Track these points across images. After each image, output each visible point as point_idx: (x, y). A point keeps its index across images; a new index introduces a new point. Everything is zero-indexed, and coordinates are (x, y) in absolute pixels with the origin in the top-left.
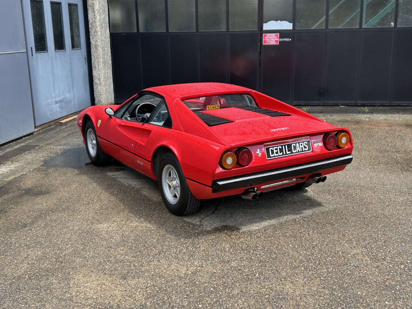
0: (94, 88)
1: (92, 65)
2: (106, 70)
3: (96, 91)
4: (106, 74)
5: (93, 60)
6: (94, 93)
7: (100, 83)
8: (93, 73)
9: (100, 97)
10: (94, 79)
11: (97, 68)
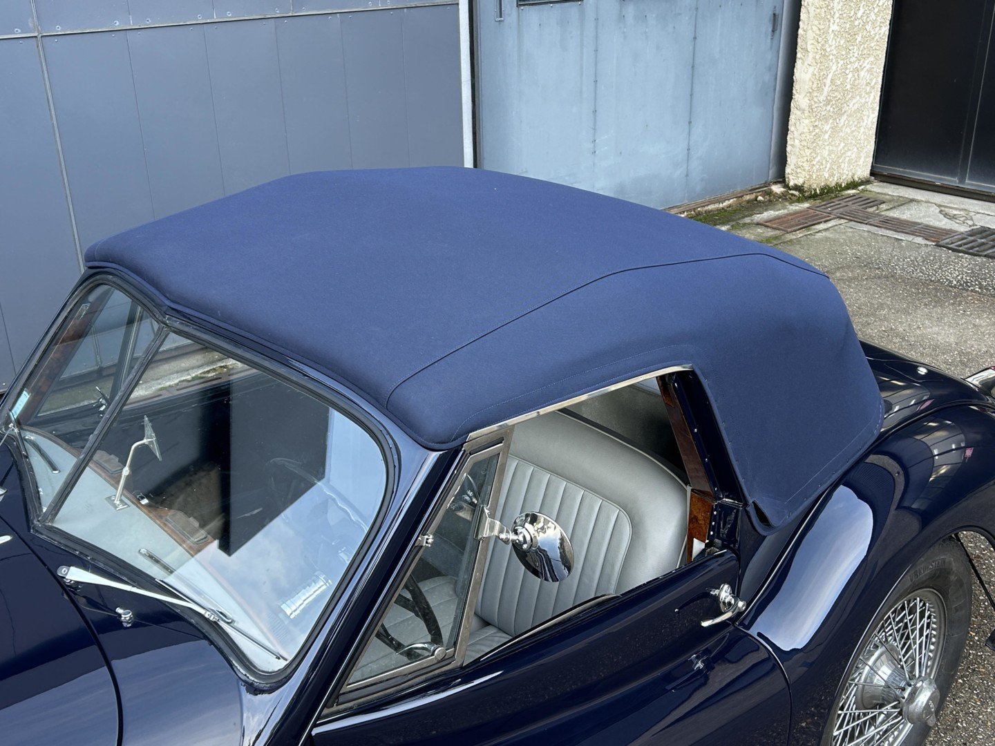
0: (790, 123)
1: (799, 40)
2: (853, 59)
3: (793, 132)
4: (850, 76)
5: (804, 23)
6: (788, 138)
7: (810, 106)
8: (795, 70)
9: (803, 157)
10: (794, 91)
11: (811, 55)
